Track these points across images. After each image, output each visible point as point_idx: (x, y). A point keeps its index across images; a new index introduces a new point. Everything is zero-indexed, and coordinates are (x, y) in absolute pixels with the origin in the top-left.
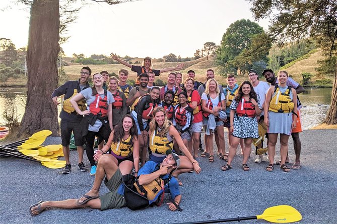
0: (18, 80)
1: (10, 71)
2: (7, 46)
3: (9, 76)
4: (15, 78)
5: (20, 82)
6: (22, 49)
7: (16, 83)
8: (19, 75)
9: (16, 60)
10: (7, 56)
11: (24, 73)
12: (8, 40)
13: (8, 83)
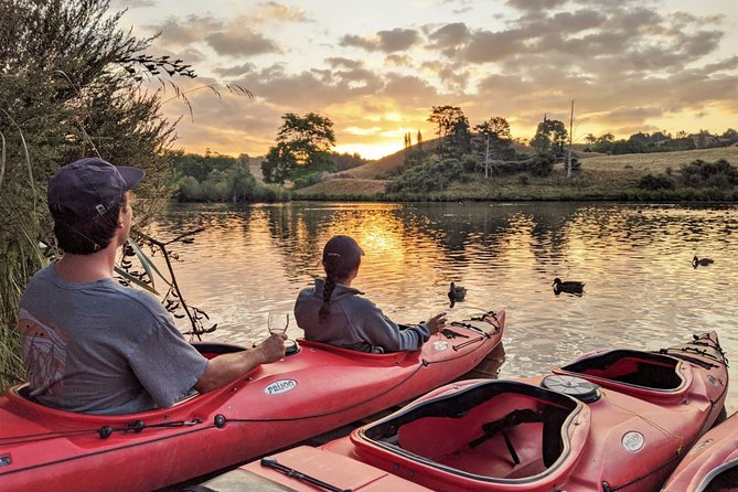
0: (471, 185)
1: (455, 165)
2: (452, 123)
3: (452, 178)
4: (465, 181)
5: (475, 190)
6: (482, 127)
7: (465, 194)
8: (473, 176)
9: (469, 151)
10: (452, 144)
11: (484, 170)
12: (456, 109)
13: (449, 193)
